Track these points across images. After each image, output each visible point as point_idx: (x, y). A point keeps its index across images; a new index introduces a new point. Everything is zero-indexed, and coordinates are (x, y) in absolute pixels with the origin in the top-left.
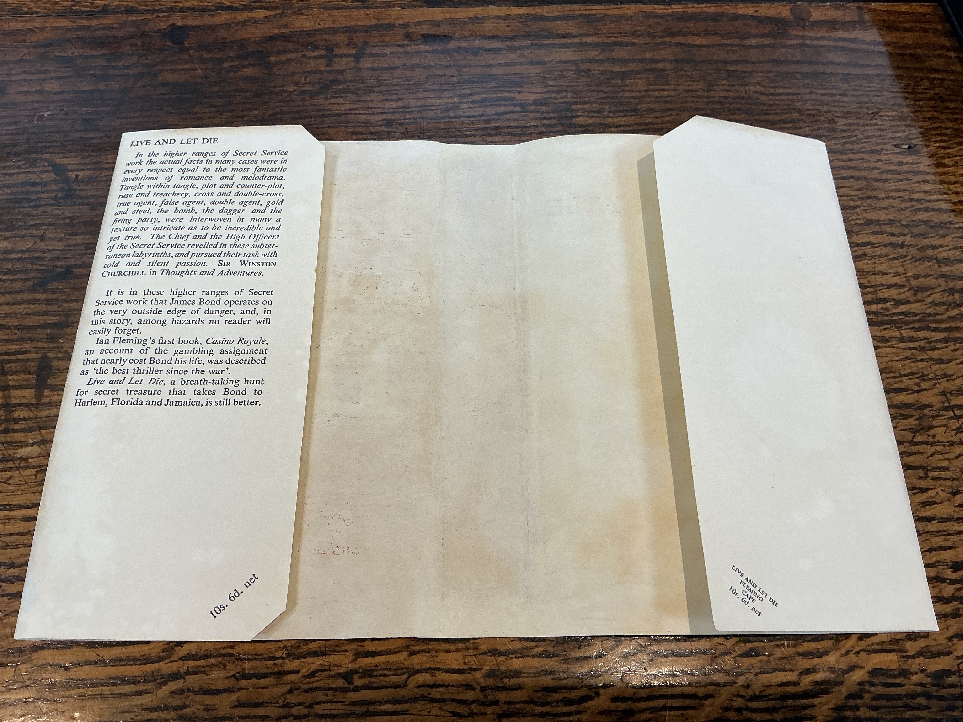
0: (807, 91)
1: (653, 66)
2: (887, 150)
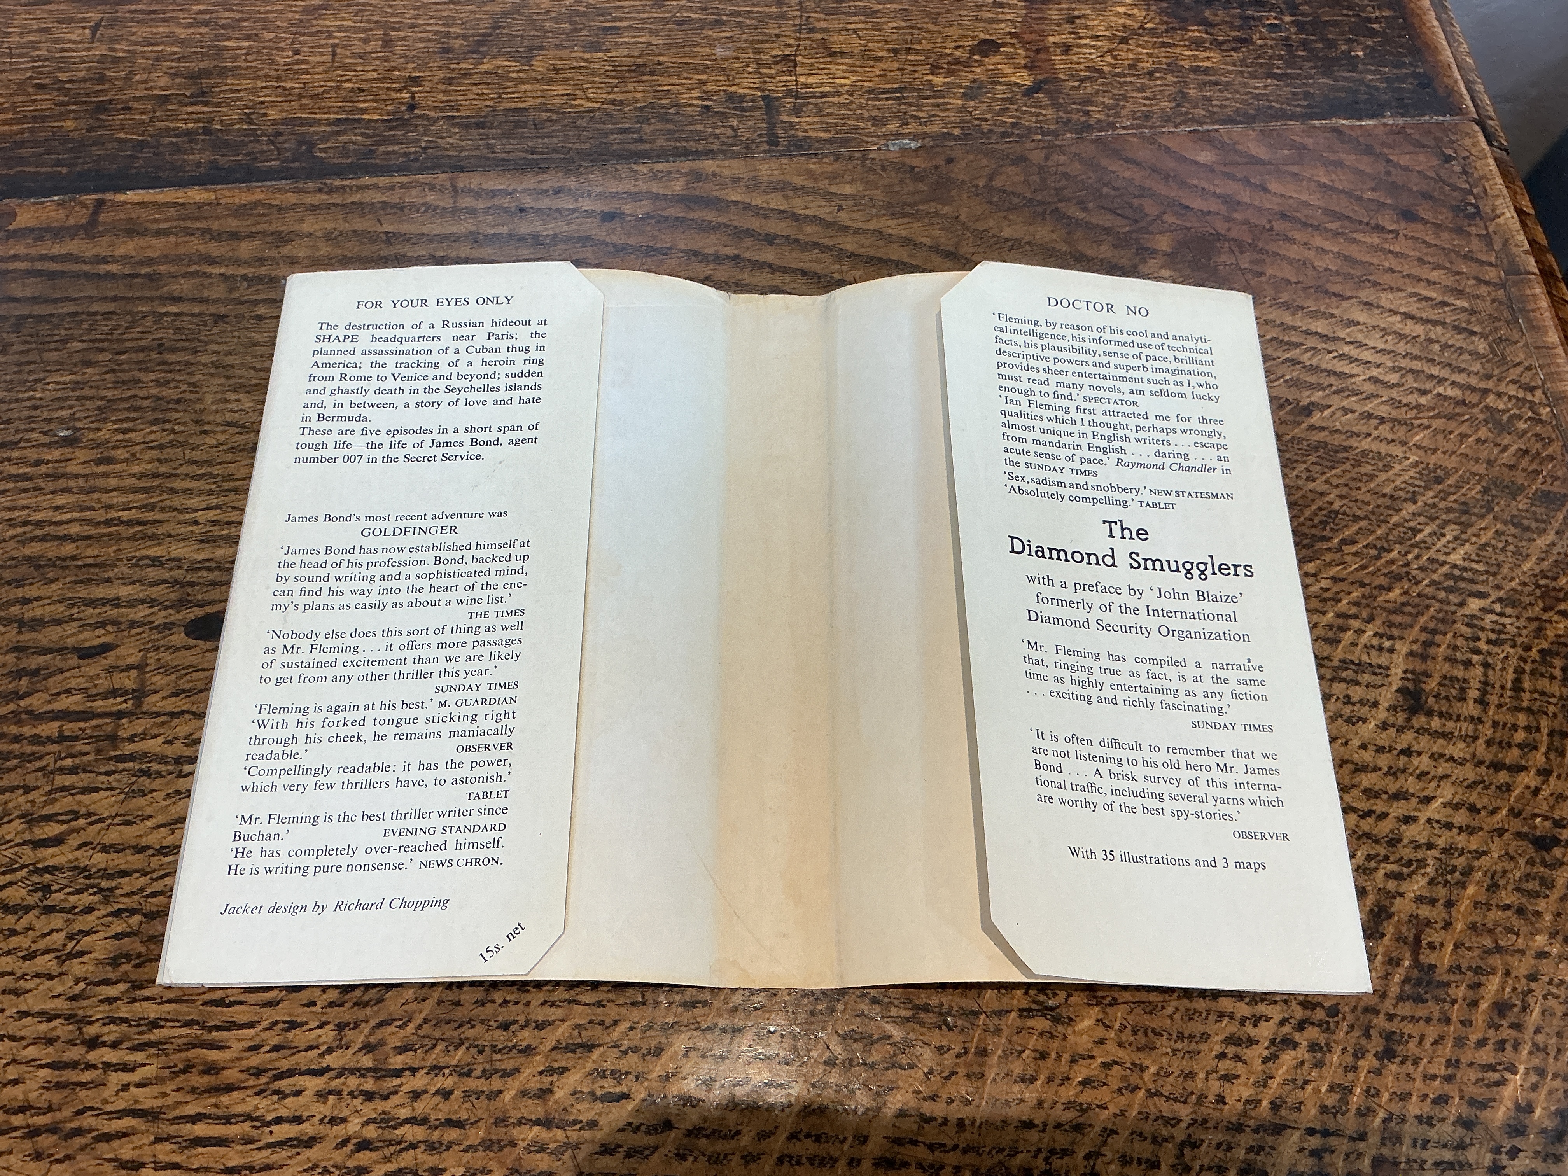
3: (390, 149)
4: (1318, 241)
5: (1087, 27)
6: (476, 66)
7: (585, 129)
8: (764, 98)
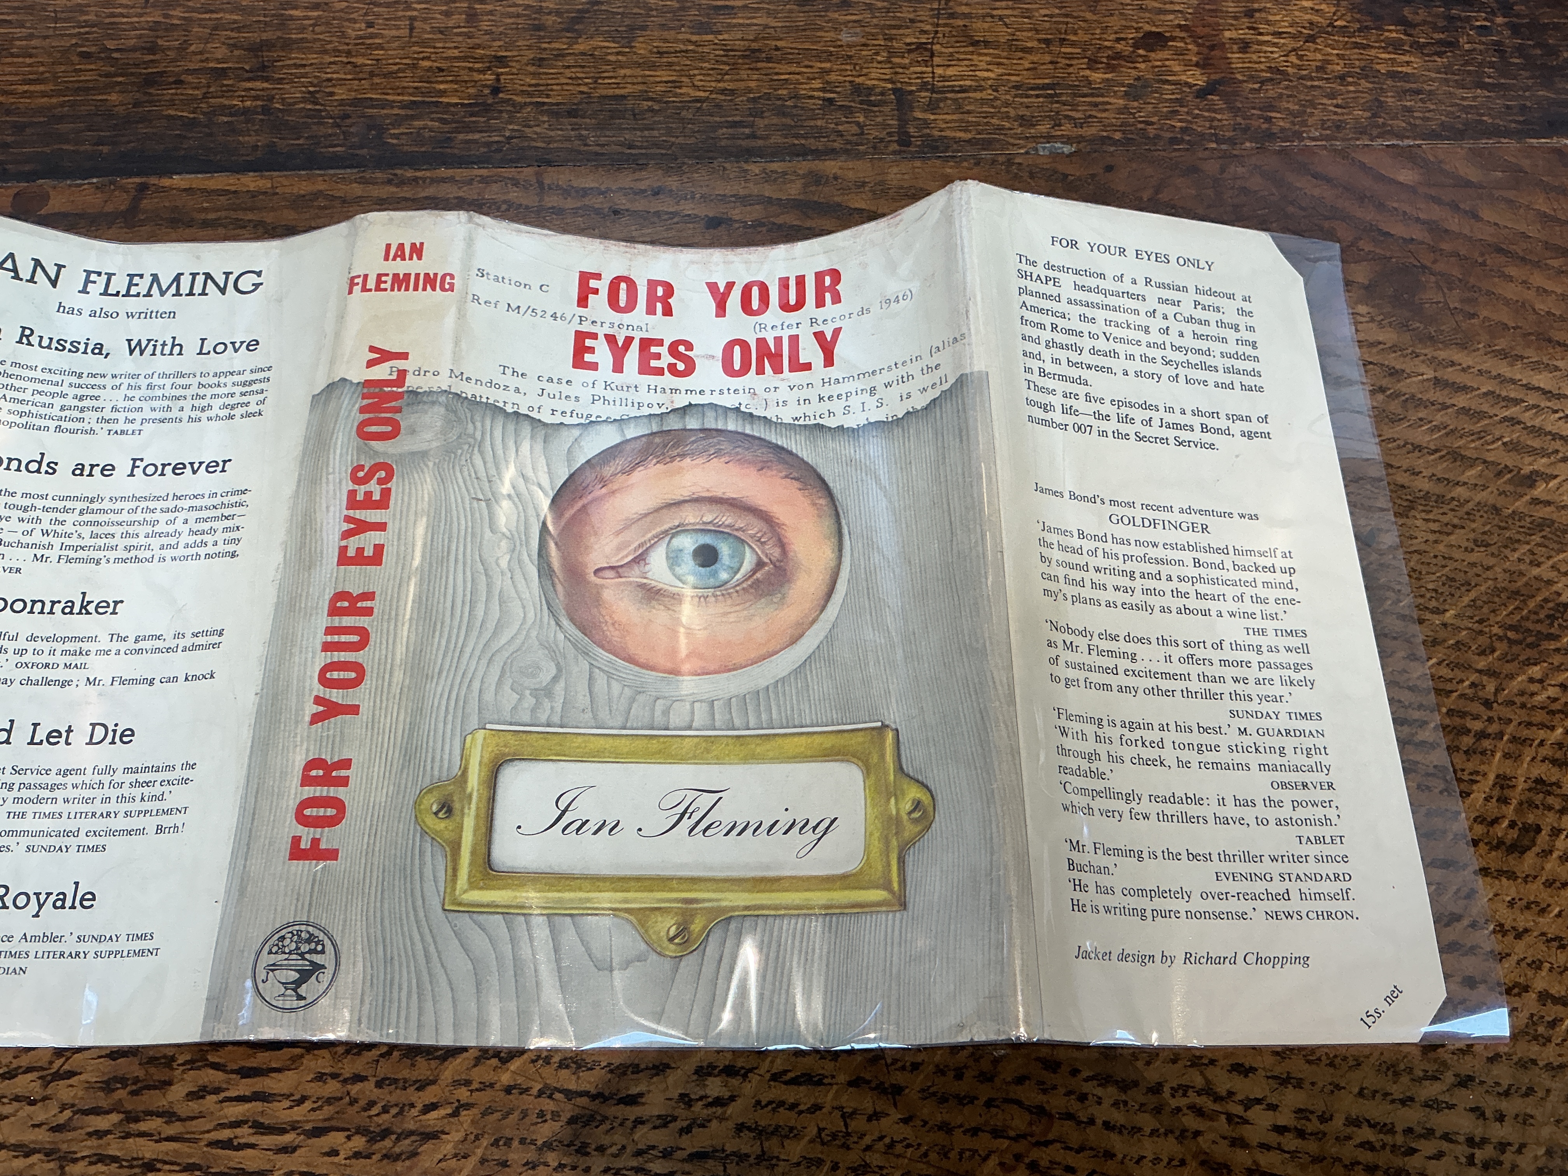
3: (470, 137)
4: (1538, 279)
5: (1268, 23)
6: (570, 45)
7: (691, 121)
8: (895, 91)
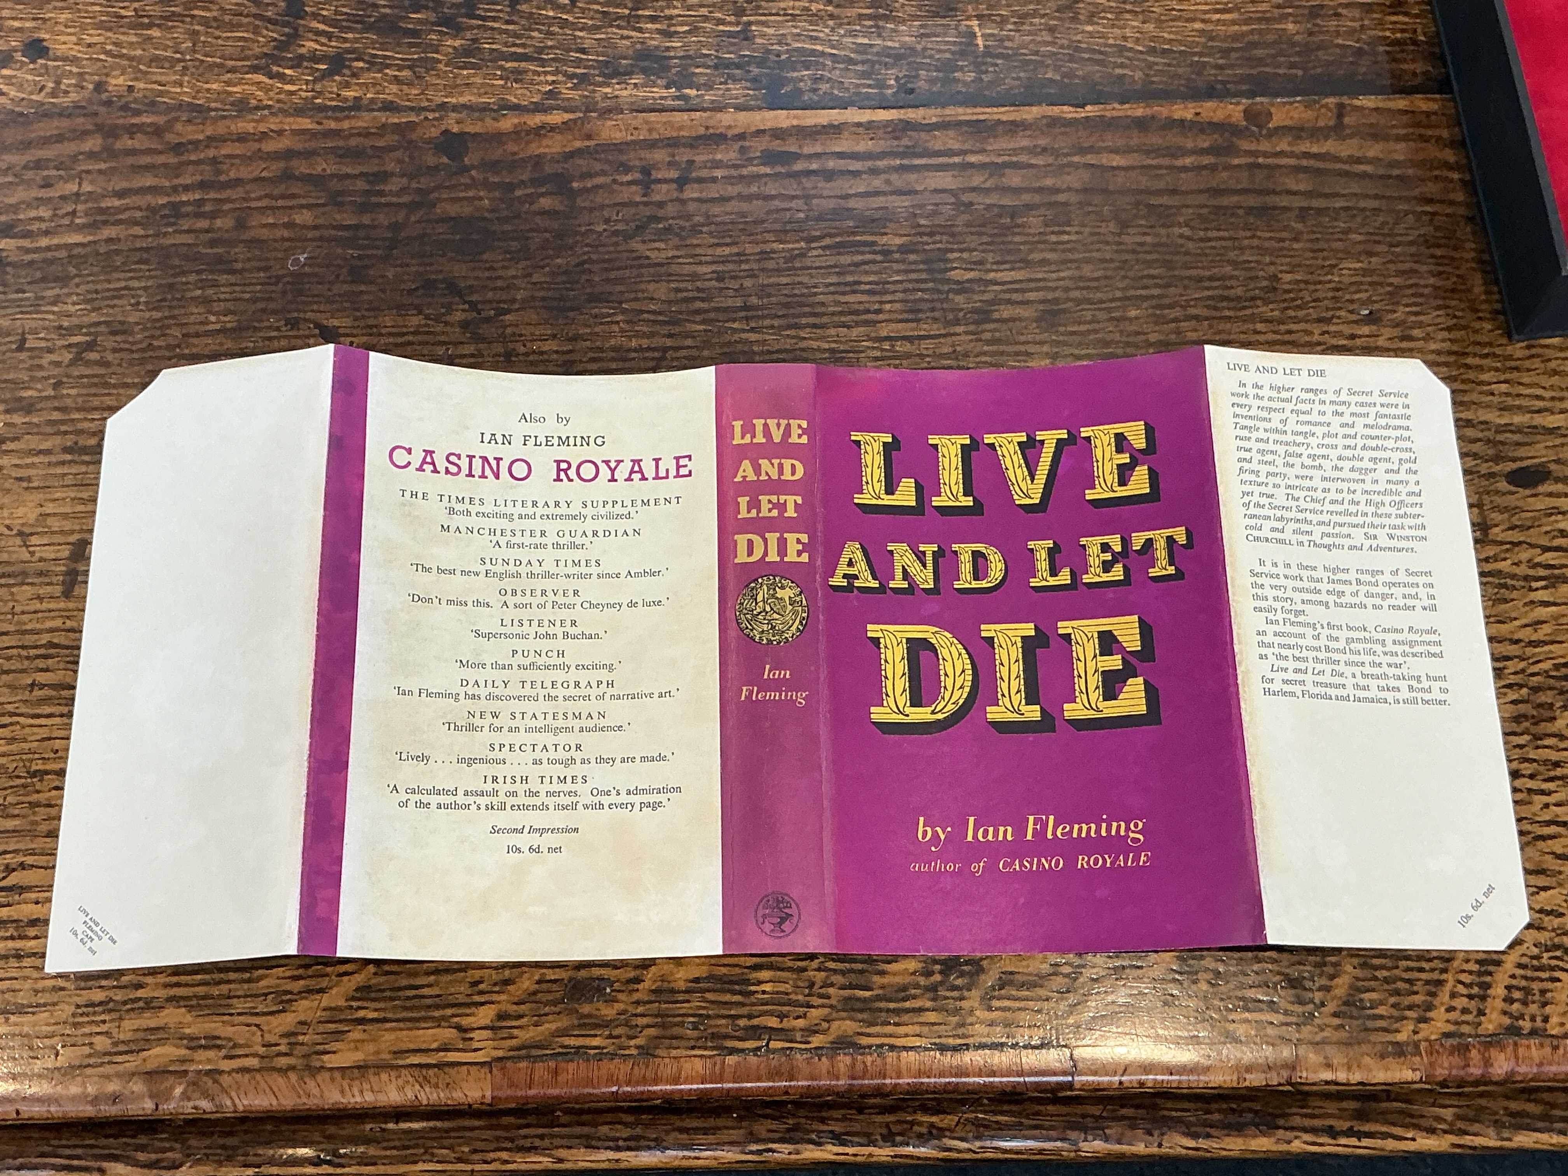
0: (1249, 234)
1: (1054, 198)
2: (1339, 318)
